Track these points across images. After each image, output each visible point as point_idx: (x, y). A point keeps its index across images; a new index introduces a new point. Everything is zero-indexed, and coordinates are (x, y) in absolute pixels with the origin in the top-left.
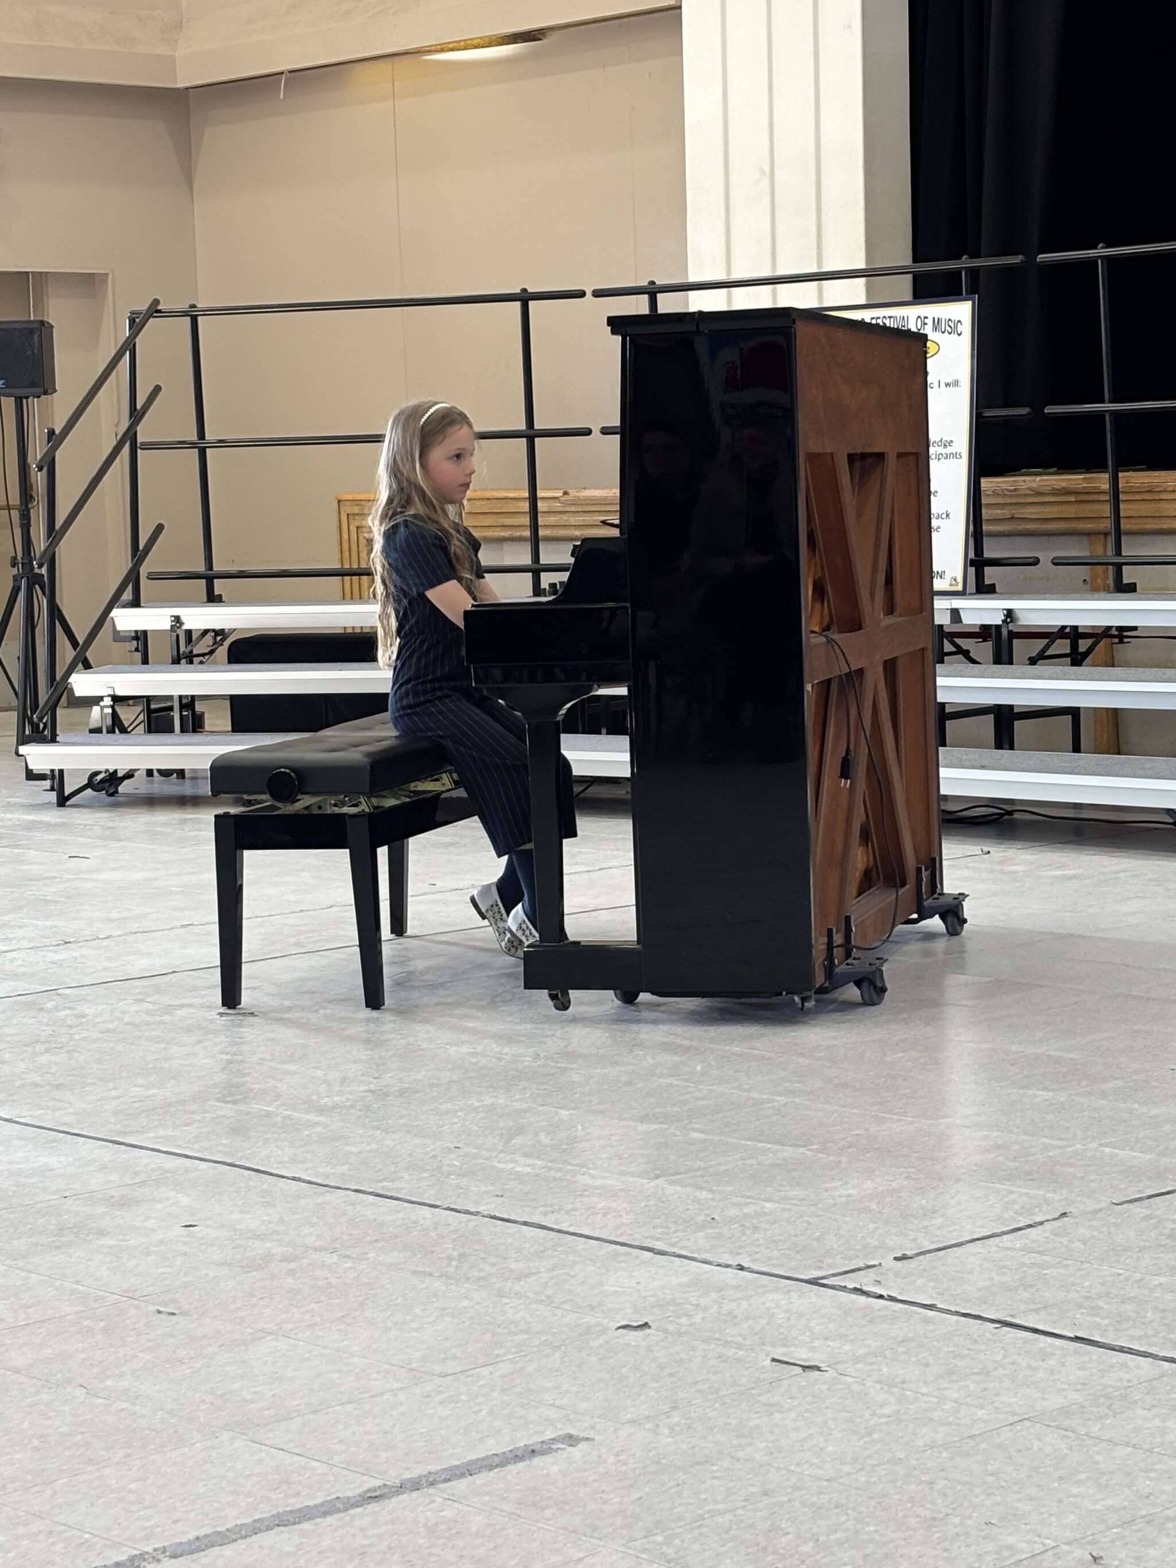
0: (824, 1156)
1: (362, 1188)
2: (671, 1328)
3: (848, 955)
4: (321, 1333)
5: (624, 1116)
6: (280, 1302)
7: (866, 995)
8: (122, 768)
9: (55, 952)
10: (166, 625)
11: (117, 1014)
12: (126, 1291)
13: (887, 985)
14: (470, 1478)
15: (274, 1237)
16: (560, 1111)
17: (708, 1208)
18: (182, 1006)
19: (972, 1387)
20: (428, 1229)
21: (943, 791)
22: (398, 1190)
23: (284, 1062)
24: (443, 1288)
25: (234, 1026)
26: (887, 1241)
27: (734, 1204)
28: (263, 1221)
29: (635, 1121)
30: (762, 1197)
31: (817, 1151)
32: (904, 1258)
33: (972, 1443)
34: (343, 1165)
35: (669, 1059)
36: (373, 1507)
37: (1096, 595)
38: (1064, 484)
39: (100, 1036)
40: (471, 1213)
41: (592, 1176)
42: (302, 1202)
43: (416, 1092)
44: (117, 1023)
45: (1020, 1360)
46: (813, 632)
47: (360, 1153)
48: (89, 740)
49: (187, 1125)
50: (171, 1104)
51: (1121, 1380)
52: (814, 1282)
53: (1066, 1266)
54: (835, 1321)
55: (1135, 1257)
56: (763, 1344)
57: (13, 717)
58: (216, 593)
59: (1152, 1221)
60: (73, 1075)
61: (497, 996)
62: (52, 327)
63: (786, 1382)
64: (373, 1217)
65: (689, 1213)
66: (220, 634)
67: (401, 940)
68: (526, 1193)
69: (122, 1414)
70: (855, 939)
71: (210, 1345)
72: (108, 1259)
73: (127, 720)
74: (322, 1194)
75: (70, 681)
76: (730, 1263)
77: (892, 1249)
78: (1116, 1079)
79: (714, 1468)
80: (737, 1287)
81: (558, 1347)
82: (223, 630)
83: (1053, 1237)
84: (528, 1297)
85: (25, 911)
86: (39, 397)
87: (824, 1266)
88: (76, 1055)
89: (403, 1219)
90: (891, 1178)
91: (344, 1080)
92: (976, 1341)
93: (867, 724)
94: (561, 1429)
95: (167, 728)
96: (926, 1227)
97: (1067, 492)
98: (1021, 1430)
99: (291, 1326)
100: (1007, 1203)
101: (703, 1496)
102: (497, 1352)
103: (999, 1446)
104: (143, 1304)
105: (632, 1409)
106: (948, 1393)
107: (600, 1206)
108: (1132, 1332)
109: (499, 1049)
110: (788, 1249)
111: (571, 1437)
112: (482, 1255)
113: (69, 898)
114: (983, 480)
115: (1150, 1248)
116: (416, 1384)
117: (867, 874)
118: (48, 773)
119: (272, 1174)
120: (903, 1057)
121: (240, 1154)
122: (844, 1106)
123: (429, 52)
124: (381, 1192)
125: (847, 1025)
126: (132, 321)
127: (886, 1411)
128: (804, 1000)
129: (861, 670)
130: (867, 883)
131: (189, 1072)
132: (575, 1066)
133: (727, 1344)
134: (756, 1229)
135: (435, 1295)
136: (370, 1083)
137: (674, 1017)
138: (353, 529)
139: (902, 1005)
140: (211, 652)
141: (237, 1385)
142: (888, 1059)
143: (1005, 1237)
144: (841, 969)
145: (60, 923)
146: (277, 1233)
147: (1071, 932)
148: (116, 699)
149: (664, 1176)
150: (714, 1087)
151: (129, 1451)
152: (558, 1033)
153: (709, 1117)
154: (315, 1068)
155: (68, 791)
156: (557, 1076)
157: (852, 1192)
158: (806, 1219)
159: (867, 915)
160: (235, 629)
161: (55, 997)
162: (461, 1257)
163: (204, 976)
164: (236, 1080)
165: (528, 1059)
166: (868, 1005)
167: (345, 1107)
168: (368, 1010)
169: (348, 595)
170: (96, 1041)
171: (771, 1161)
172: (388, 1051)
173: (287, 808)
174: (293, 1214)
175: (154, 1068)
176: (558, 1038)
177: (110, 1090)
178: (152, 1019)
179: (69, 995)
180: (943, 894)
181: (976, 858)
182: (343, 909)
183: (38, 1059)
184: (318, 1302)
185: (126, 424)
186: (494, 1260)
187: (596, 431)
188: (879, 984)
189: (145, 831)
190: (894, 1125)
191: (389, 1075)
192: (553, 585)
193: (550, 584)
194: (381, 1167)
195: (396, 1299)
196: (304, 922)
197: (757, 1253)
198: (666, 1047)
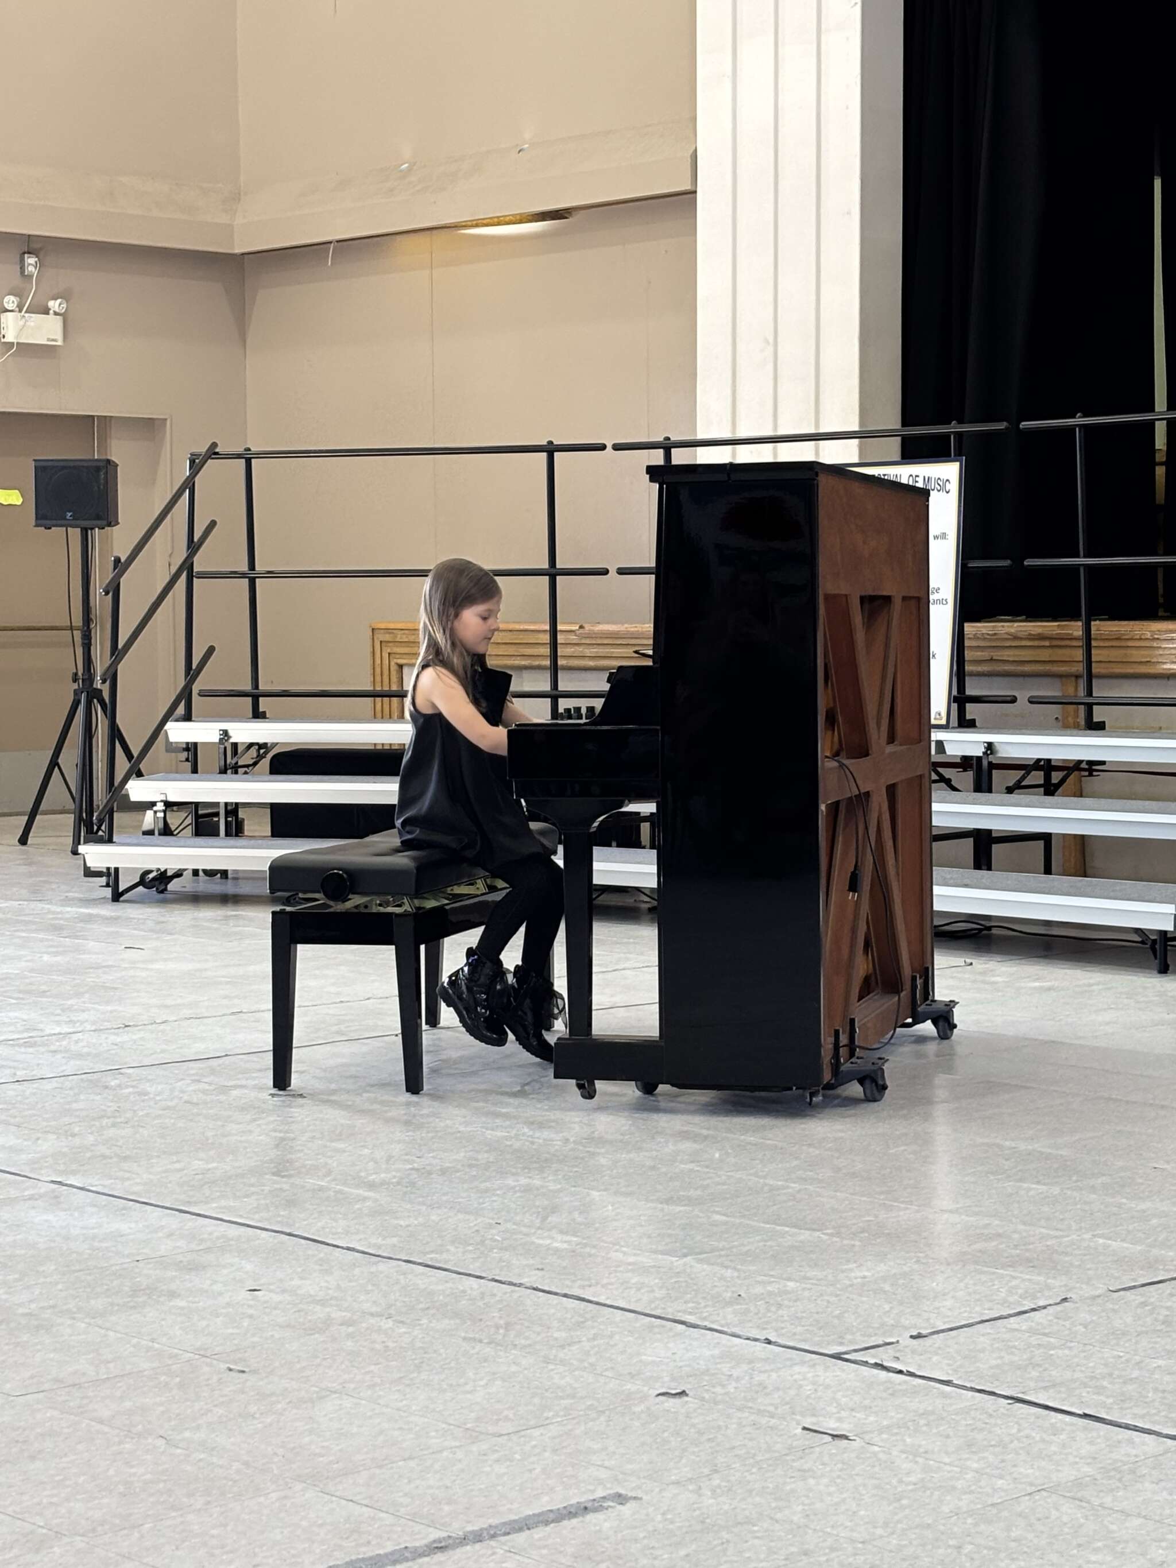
0: (838, 1239)
1: (411, 1259)
2: (707, 1396)
3: (852, 1054)
4: (381, 1393)
5: (652, 1198)
6: (342, 1363)
7: (869, 1094)
8: (172, 867)
9: (117, 1034)
10: (215, 738)
11: (177, 1093)
12: (198, 1349)
13: (888, 1083)
14: (527, 1532)
15: (333, 1302)
16: (591, 1191)
17: (734, 1286)
18: (236, 1087)
19: (991, 1458)
20: (475, 1299)
21: (937, 907)
22: (446, 1262)
23: (332, 1141)
24: (493, 1354)
25: (284, 1106)
26: (903, 1320)
27: (759, 1282)
28: (321, 1287)
29: (661, 1203)
30: (784, 1276)
31: (831, 1235)
32: (919, 1336)
33: (994, 1511)
34: (394, 1237)
35: (687, 1146)
36: (439, 1557)
37: (1069, 732)
38: (1040, 631)
39: (161, 1112)
40: (515, 1285)
41: (625, 1253)
42: (357, 1270)
43: (456, 1171)
44: (176, 1101)
45: (1034, 1435)
46: (827, 757)
47: (408, 1226)
48: (142, 841)
49: (247, 1196)
50: (230, 1178)
51: (1128, 1455)
52: (837, 1357)
53: (1070, 1348)
54: (859, 1393)
55: (1133, 1341)
56: (793, 1413)
57: (70, 819)
58: (261, 710)
59: (1147, 1308)
60: (140, 1148)
61: (527, 1084)
62: (117, 465)
63: (817, 1449)
64: (423, 1287)
65: (717, 1289)
66: (263, 747)
67: (435, 1031)
68: (565, 1268)
69: (201, 1464)
70: (859, 1041)
71: (279, 1402)
72: (179, 1319)
73: (173, 824)
74: (376, 1263)
75: (126, 787)
76: (758, 1337)
77: (906, 1328)
78: (1104, 1175)
79: (756, 1528)
80: (766, 1360)
81: (603, 1412)
82: (266, 744)
83: (1055, 1321)
84: (571, 1364)
85: (87, 996)
86: (103, 528)
87: (845, 1342)
88: (141, 1130)
89: (451, 1288)
90: (903, 1262)
91: (389, 1158)
92: (991, 1416)
94: (611, 1489)
95: (214, 833)
96: (938, 1308)
97: (1041, 637)
98: (1039, 1500)
99: (352, 1386)
100: (1012, 1287)
101: (747, 1555)
102: (545, 1415)
103: (1020, 1515)
104: (215, 1362)
105: (676, 1471)
106: (969, 1463)
107: (634, 1281)
108: (1136, 1410)
109: (531, 1133)
110: (811, 1325)
111: (620, 1495)
112: (526, 1324)
113: (126, 985)
114: (966, 625)
115: (1147, 1333)
116: (473, 1443)
117: (867, 980)
118: (105, 870)
119: (328, 1244)
120: (905, 1150)
122: (853, 1194)
123: (466, 227)
124: (430, 1263)
126: (192, 462)
127: (912, 1479)
128: (812, 1095)
129: (868, 792)
130: (866, 989)
131: (245, 1148)
132: (603, 1150)
133: (760, 1412)
134: (780, 1306)
135: (486, 1361)
136: (414, 1162)
137: (692, 1108)
138: (386, 656)
139: (901, 1102)
140: (255, 764)
141: (307, 1439)
142: (892, 1151)
143: (1012, 1319)
144: (846, 1067)
145: (119, 1008)
146: (336, 1298)
147: (1053, 1039)
148: (168, 805)
149: (691, 1255)
150: (733, 1173)
151: (209, 1499)
152: (585, 1120)
153: (730, 1201)
154: (362, 1146)
155: (122, 887)
156: (586, 1159)
157: (866, 1274)
158: (826, 1298)
159: (868, 1018)
160: (277, 743)
161: (117, 1076)
162: (508, 1326)
163: (255, 1059)
164: (289, 1156)
165: (559, 1143)
166: (870, 1101)
167: (392, 1183)
168: (408, 1095)
169: (379, 715)
170: (159, 1116)
171: (790, 1243)
172: (428, 1132)
173: (338, 907)
174: (350, 1281)
175: (213, 1144)
176: (585, 1124)
177: (173, 1163)
178: (208, 1098)
179: (130, 1074)
180: (936, 1001)
181: (959, 969)
182: (379, 1001)
183: (105, 1132)
184: (378, 1364)
185: (184, 555)
186: (538, 1329)
187: (613, 572)
188: (881, 1082)
189: (194, 926)
190: (901, 1213)
191: (431, 1155)
192: (568, 710)
193: (565, 709)
194: (429, 1240)
195: (449, 1363)
196: (343, 1012)
197: (783, 1328)
198: (685, 1135)
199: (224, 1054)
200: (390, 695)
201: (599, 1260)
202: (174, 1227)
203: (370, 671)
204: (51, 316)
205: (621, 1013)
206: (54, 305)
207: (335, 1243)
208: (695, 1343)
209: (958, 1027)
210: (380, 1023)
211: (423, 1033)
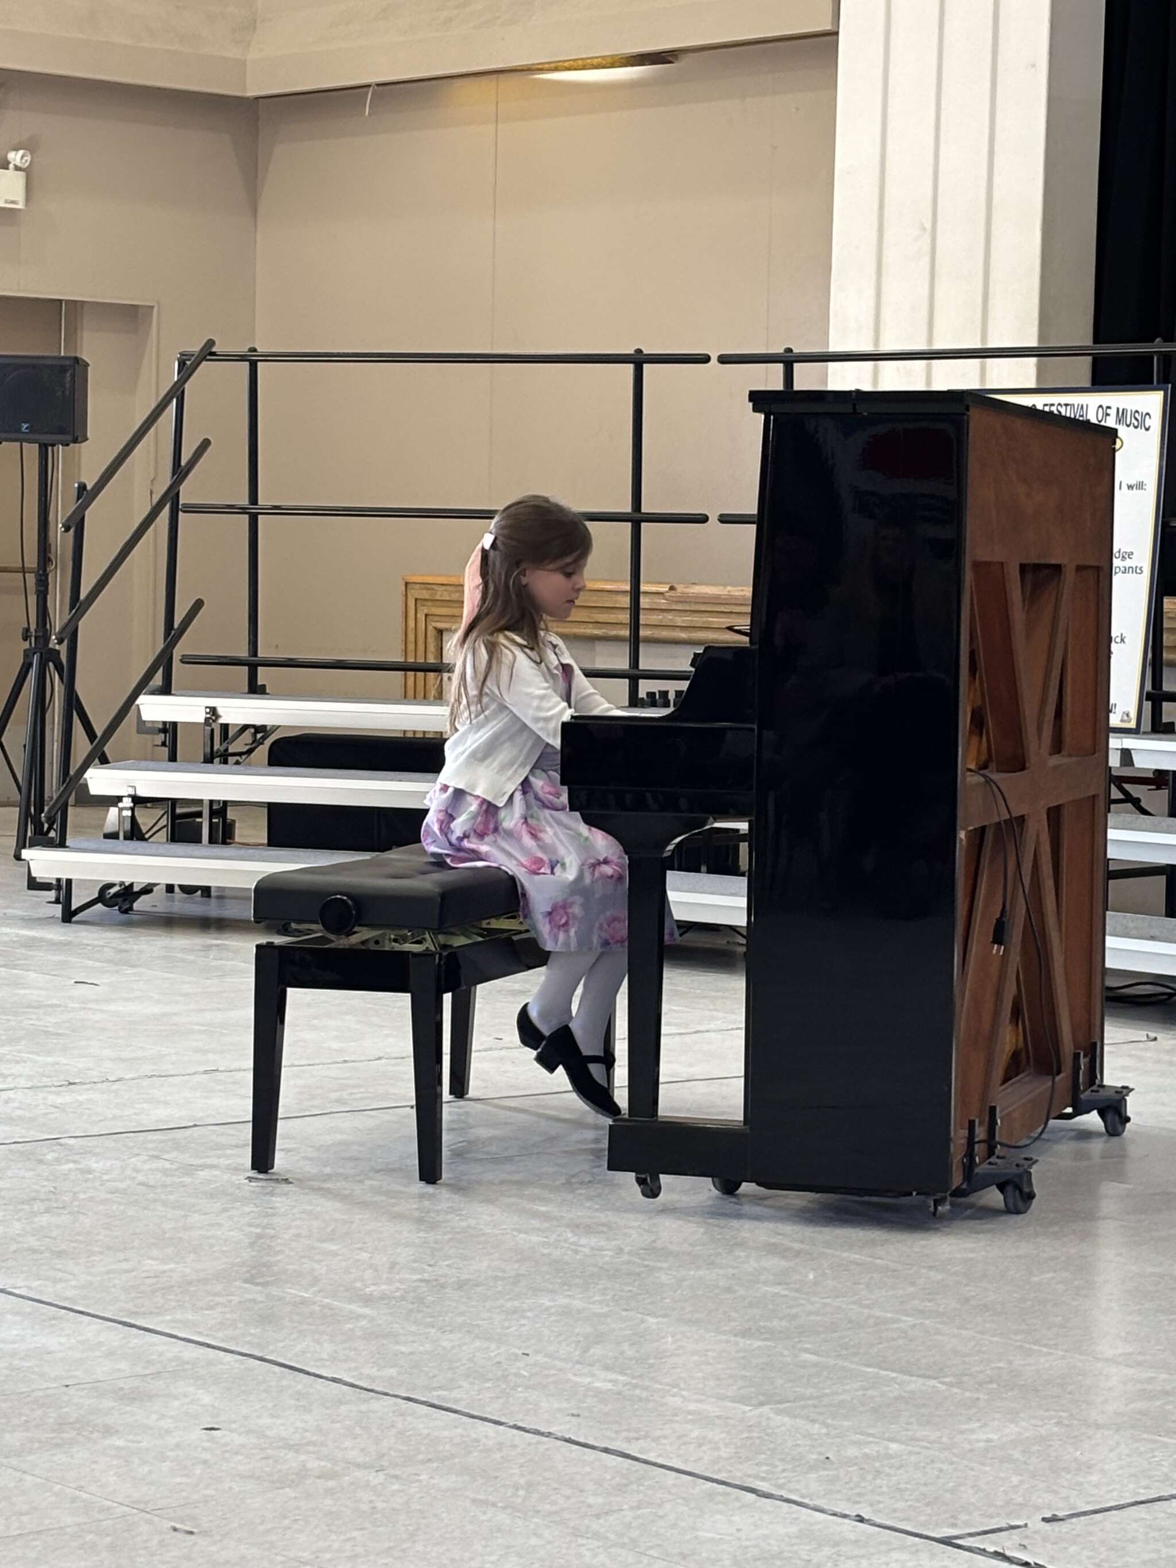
0: (958, 1391)
1: (414, 1396)
3: (991, 1152)
5: (724, 1328)
6: (317, 1526)
7: (1010, 1204)
8: (140, 880)
9: (58, 1094)
10: (200, 717)
11: (129, 1172)
12: (134, 1502)
13: (1036, 1190)
15: (311, 1448)
16: (646, 1317)
17: (821, 1445)
18: (204, 1167)
20: (489, 1450)
21: (1110, 964)
22: (457, 1401)
23: (325, 1241)
24: (508, 1521)
25: (264, 1194)
26: (1034, 1498)
27: (854, 1443)
28: (296, 1428)
29: (736, 1335)
30: (887, 1435)
31: (950, 1385)
32: (1054, 1519)
34: (392, 1367)
35: (774, 1263)
39: (108, 1196)
40: (542, 1434)
41: (684, 1398)
42: (343, 1408)
43: (477, 1285)
44: (128, 1182)
46: (970, 770)
47: (412, 1353)
48: (103, 847)
49: (212, 1308)
50: (190, 1283)
52: (947, 1541)
57: (14, 813)
58: (259, 683)
60: (77, 1241)
61: (573, 1176)
62: (87, 365)
64: (425, 1432)
65: (800, 1450)
66: (260, 731)
67: (462, 1103)
68: (607, 1414)
70: (1000, 1136)
72: (115, 1462)
73: (145, 825)
74: (367, 1400)
75: (85, 776)
76: (847, 1512)
77: (1038, 1508)
80: (856, 1543)
82: (264, 726)
84: (607, 1538)
85: (23, 1042)
86: (67, 445)
87: (959, 1523)
88: (81, 1217)
89: (462, 1436)
90: (1040, 1423)
91: (393, 1265)
93: (1027, 880)
95: (195, 838)
96: (1082, 1484)
99: (328, 1556)
104: (156, 1519)
107: (694, 1434)
109: (574, 1239)
110: (918, 1500)
112: (555, 1485)
113: (74, 1031)
114: (1166, 600)
117: (1015, 1056)
118: (54, 882)
119: (308, 1373)
120: (1053, 1278)
121: (271, 1348)
122: (982, 1333)
123: (541, 70)
124: (435, 1402)
125: (989, 1236)
126: (182, 364)
128: (937, 1203)
129: (1023, 817)
130: (1014, 1068)
131: (211, 1246)
132: (665, 1265)
134: (878, 1473)
135: (499, 1530)
136: (424, 1271)
138: (421, 617)
139: (1053, 1215)
140: (250, 752)
142: (1035, 1279)
144: (982, 1168)
145: (63, 1060)
146: (313, 1443)
148: (138, 800)
149: (769, 1403)
150: (828, 1300)
152: (646, 1225)
153: (822, 1336)
154: (359, 1249)
155: (75, 905)
156: (643, 1275)
157: (991, 1436)
158: (939, 1465)
159: (1015, 1106)
160: (279, 726)
161: (54, 1148)
162: (530, 1486)
163: (231, 1132)
164: (266, 1259)
165: (609, 1253)
166: (1012, 1213)
167: (394, 1298)
168: (423, 1184)
169: (410, 693)
170: (104, 1202)
171: (896, 1394)
172: (445, 1234)
173: (341, 942)
174: (333, 1422)
175: (171, 1238)
176: (645, 1231)
177: (120, 1261)
178: (169, 1180)
179: (72, 1146)
180: (1104, 1086)
181: (1141, 1045)
182: (394, 1061)
183: (36, 1219)
184: (361, 1529)
185: (168, 483)
186: (568, 1492)
187: (713, 518)
188: (1026, 1190)
189: (165, 957)
190: (1042, 1360)
191: (446, 1263)
192: (651, 695)
193: (648, 694)
194: (436, 1372)
195: (452, 1532)
196: (348, 1074)
197: (879, 1502)
198: (772, 1249)
199: (191, 1124)
200: (426, 669)
201: (651, 1405)
202: (115, 1344)
203: (400, 636)
204: (11, 172)
205: (701, 1087)
206: (15, 157)
207: (318, 1372)
208: (766, 1518)
209: (1132, 1121)
210: (392, 1090)
211: (444, 1105)
